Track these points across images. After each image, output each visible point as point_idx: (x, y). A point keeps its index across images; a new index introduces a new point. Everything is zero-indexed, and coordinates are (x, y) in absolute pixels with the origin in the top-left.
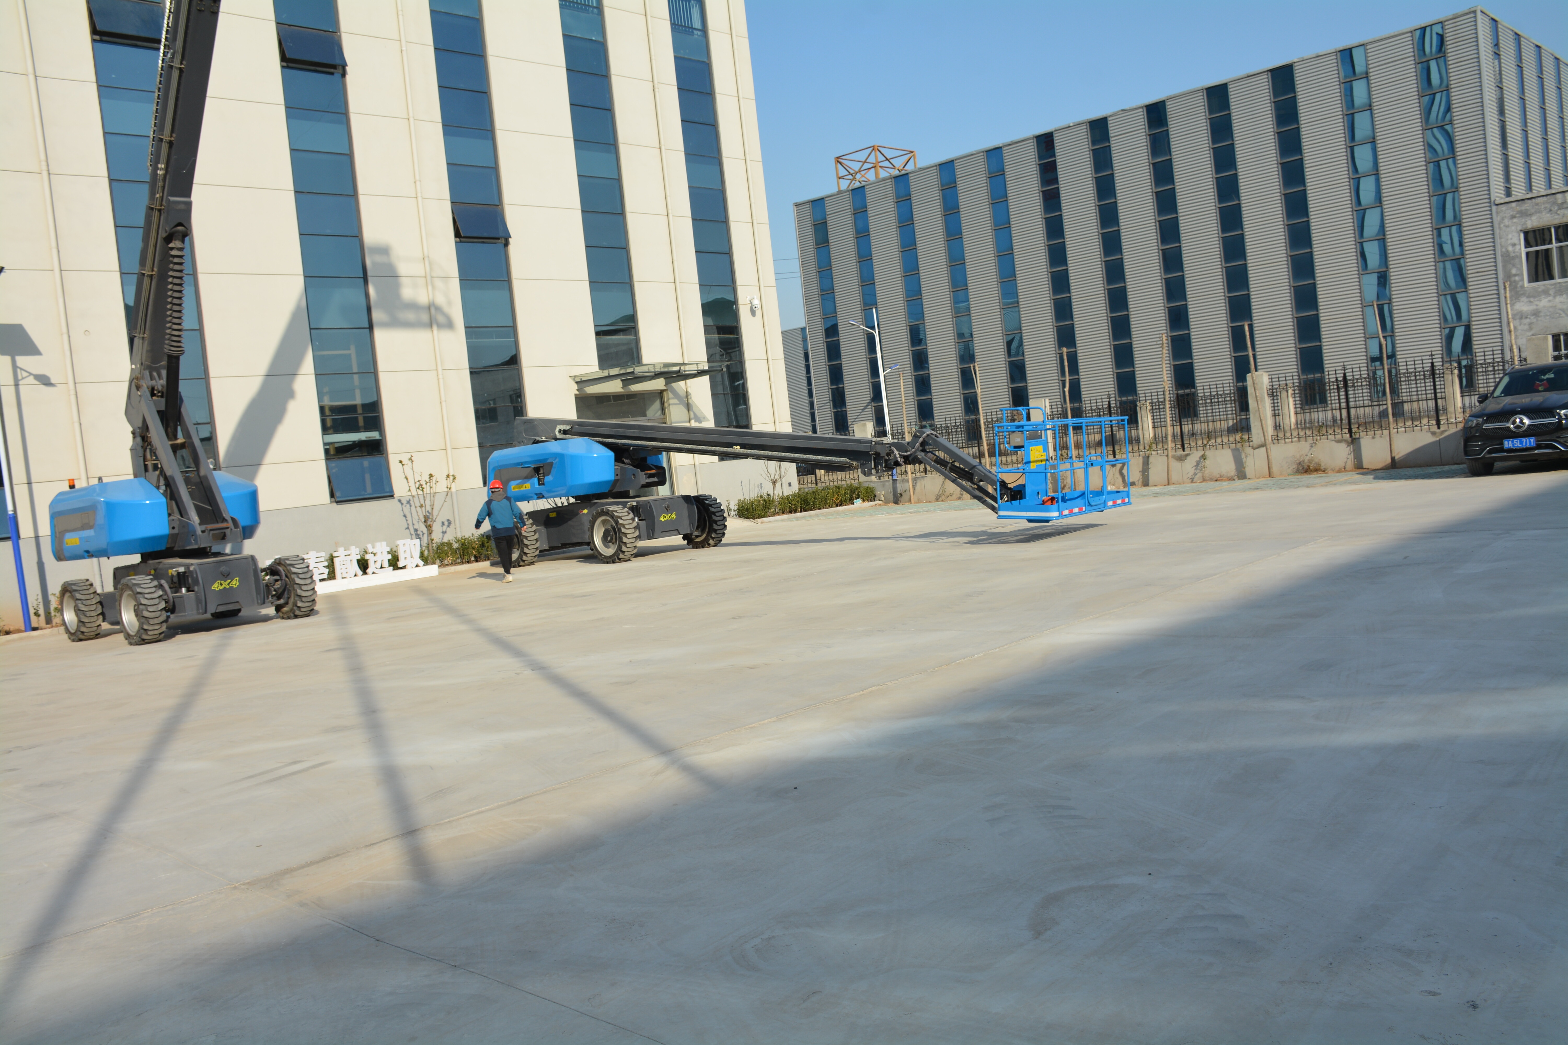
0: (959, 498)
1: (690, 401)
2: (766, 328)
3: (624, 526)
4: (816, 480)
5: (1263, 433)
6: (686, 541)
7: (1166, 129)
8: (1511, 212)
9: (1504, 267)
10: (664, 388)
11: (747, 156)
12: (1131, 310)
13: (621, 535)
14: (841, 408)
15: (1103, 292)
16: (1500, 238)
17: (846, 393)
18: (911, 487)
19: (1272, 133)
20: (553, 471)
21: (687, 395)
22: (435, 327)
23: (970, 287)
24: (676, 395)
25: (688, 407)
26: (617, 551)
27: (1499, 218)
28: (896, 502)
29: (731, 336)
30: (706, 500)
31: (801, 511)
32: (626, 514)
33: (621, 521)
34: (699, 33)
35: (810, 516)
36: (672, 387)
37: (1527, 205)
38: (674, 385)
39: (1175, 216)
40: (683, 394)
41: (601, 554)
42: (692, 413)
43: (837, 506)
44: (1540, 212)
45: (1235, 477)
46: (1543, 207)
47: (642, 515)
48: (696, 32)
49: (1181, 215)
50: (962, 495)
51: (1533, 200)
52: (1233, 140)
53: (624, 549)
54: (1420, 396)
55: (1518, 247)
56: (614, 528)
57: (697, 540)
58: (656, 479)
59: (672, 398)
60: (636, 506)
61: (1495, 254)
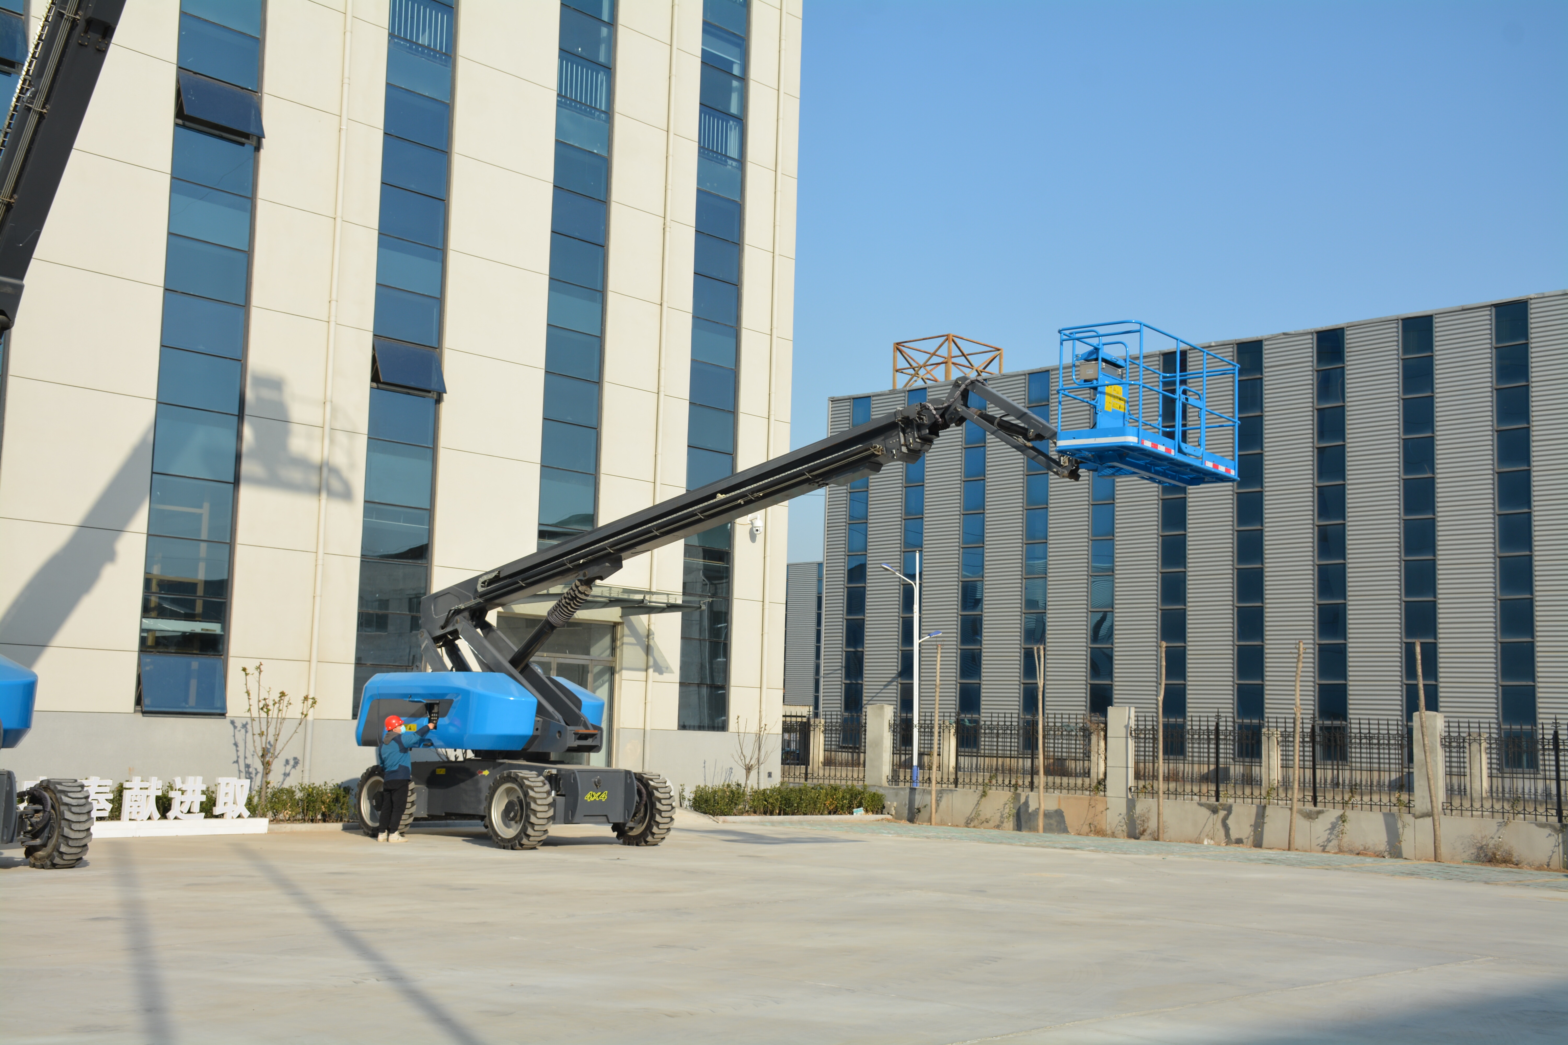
0: (998, 827)
1: (651, 643)
2: (768, 559)
3: (534, 800)
4: (806, 774)
5: (1431, 797)
6: (616, 833)
7: (1341, 365)
10: (620, 620)
11: (774, 331)
12: (1267, 601)
13: (529, 812)
14: (856, 680)
15: (1231, 572)
17: (865, 660)
18: (934, 801)
20: (452, 711)
21: (649, 634)
22: (324, 495)
23: (1051, 540)
24: (634, 632)
25: (648, 650)
26: (519, 833)
28: (911, 820)
29: (719, 563)
30: (651, 780)
31: (779, 814)
32: (541, 784)
33: (531, 793)
34: (734, 164)
35: (791, 823)
36: (630, 621)
38: (633, 618)
39: (1342, 482)
40: (643, 631)
41: (497, 835)
42: (651, 659)
43: (830, 813)
45: (1386, 854)
47: (562, 789)
48: (730, 162)
49: (1349, 482)
50: (1002, 822)
52: (1433, 392)
53: (530, 831)
56: (521, 802)
57: (631, 834)
58: (589, 742)
59: (628, 636)
60: (556, 775)
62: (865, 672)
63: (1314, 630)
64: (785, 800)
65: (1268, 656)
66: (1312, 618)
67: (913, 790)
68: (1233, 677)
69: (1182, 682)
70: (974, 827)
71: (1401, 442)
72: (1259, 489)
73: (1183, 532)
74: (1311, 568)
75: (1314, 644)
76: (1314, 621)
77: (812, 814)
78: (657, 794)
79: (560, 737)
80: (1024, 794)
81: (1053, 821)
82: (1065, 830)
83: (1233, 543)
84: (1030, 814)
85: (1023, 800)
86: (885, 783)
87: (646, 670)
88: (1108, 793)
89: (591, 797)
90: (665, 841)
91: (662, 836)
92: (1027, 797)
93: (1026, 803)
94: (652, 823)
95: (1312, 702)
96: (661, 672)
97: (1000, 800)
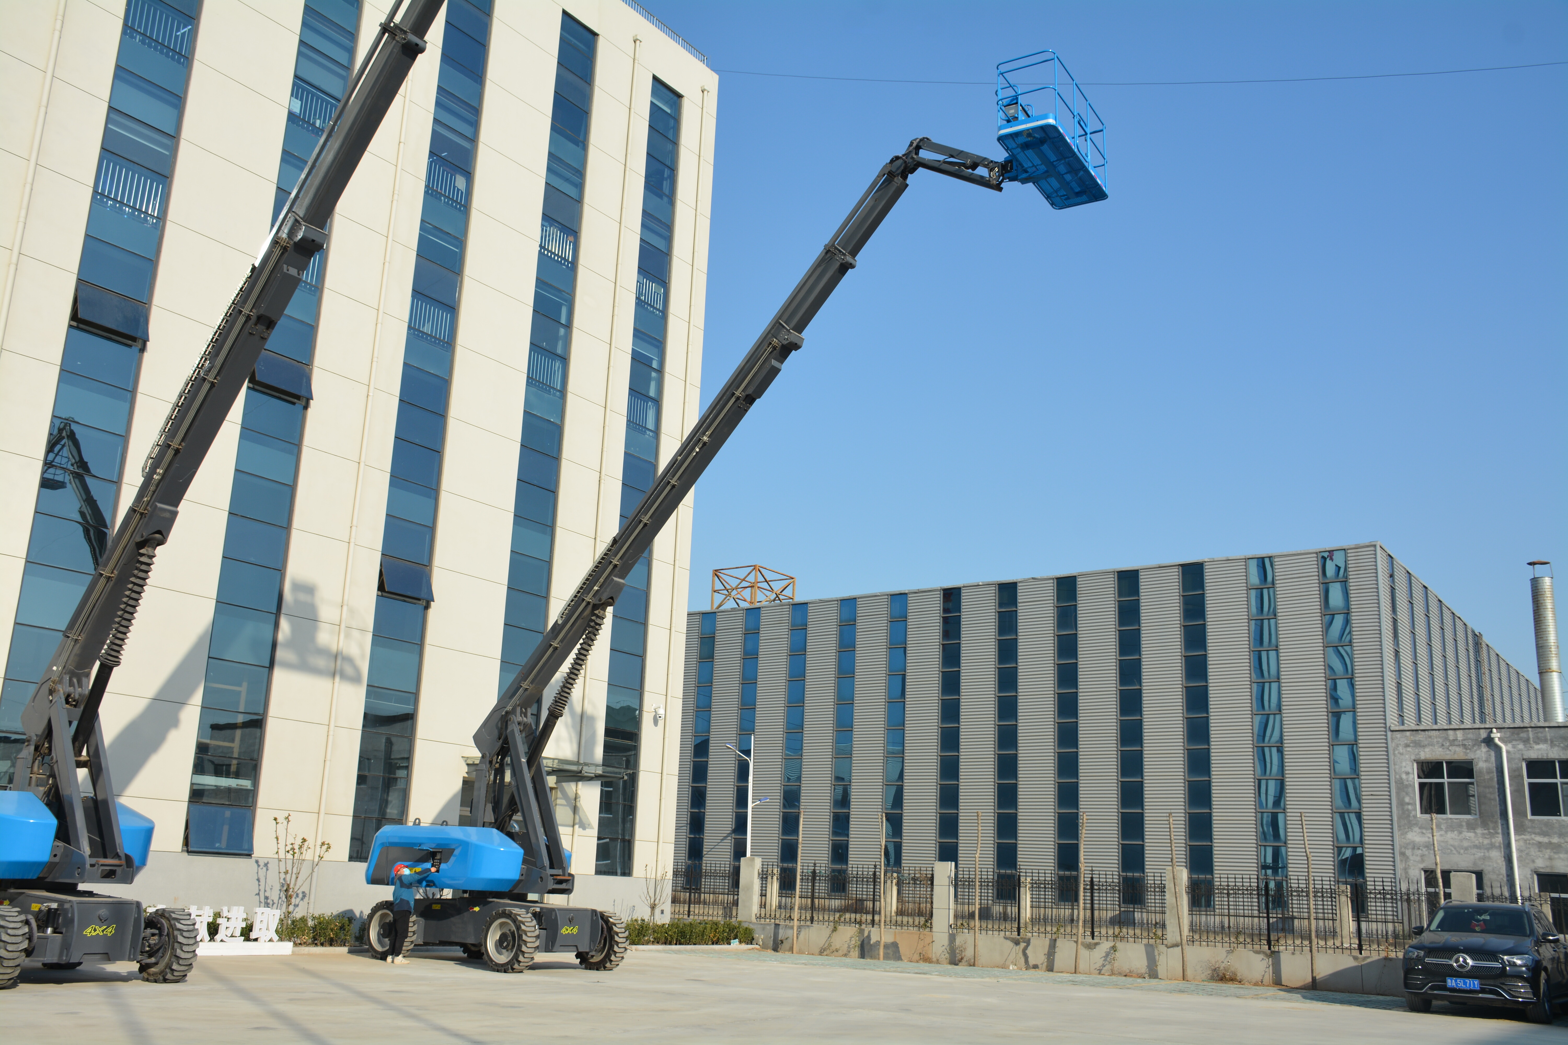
0: (845, 955)
1: (578, 804)
2: (666, 740)
3: (525, 932)
4: (689, 911)
5: (1179, 931)
6: (579, 960)
7: (1074, 604)
8: (1404, 741)
9: (1398, 793)
10: (555, 786)
11: (677, 562)
12: (1020, 779)
13: (521, 943)
14: (699, 835)
15: (993, 756)
16: (1395, 765)
17: (706, 819)
18: (795, 935)
20: (452, 859)
21: (576, 797)
23: (856, 729)
24: (565, 796)
25: (575, 809)
26: (512, 959)
27: (1394, 745)
28: (775, 949)
29: (629, 742)
30: (611, 917)
31: (676, 944)
32: (530, 920)
33: (523, 927)
34: (651, 434)
35: (685, 951)
36: (563, 787)
37: (1420, 736)
38: (564, 784)
39: (1075, 691)
40: (571, 795)
41: (492, 960)
42: (577, 818)
43: (713, 944)
44: (1432, 745)
45: (1146, 976)
46: (1435, 740)
47: (544, 924)
48: (648, 432)
49: (1080, 691)
50: (849, 952)
51: (1427, 732)
52: (1140, 626)
53: (521, 958)
54: (1326, 915)
55: (1411, 776)
56: (513, 934)
57: (591, 961)
58: (563, 886)
59: (561, 798)
60: (539, 912)
61: (1389, 779)
62: (705, 828)
63: (1054, 802)
64: (681, 932)
65: (1020, 821)
66: (1053, 793)
67: (777, 925)
68: (994, 837)
69: (956, 841)
70: (827, 955)
71: (1118, 662)
72: (1014, 694)
73: (957, 725)
74: (1053, 754)
75: (1054, 813)
76: (1054, 795)
77: (700, 944)
78: (615, 929)
79: (542, 881)
80: (867, 929)
81: (890, 951)
82: (900, 958)
83: (995, 735)
84: (871, 945)
85: (866, 934)
86: (754, 919)
87: (573, 826)
88: (934, 929)
89: (565, 930)
90: (619, 967)
91: (617, 963)
92: (869, 932)
93: (869, 936)
94: (611, 952)
95: (1053, 857)
96: (584, 829)
97: (847, 934)
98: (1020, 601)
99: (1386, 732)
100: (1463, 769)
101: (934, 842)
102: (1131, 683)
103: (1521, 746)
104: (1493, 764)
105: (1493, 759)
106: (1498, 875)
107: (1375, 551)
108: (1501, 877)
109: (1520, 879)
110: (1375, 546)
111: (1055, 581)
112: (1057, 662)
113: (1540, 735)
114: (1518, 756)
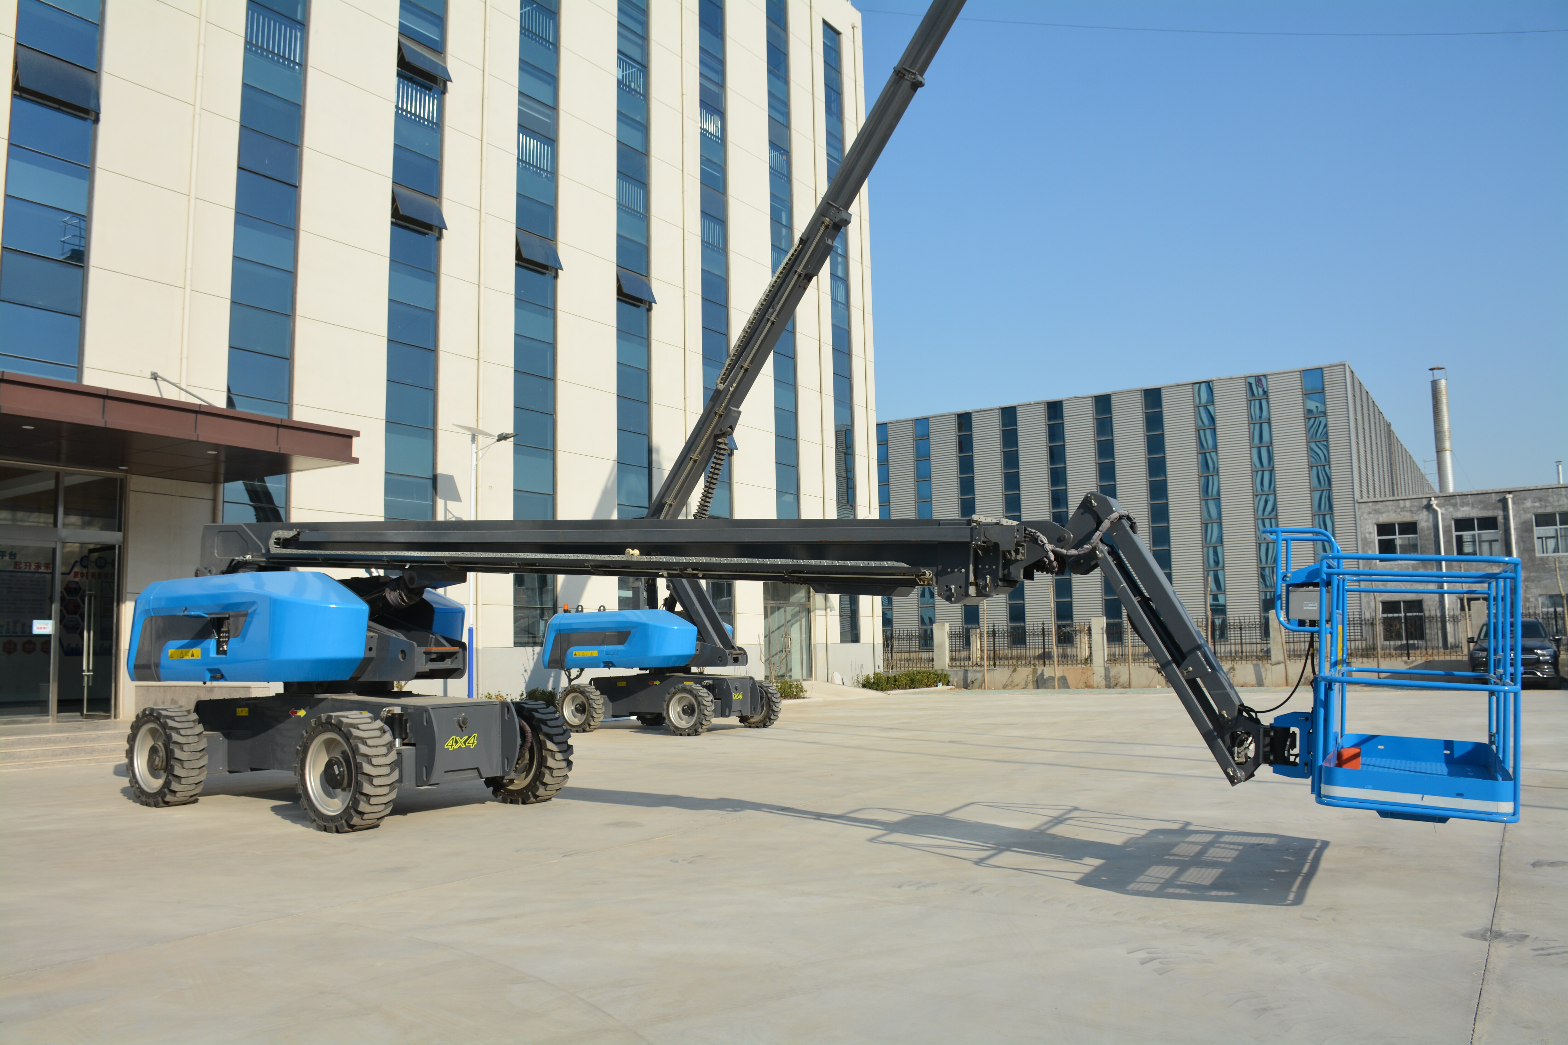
0: (1025, 688)
7: (1110, 416)
8: (1368, 510)
9: (1363, 548)
16: (1361, 527)
19: (1194, 430)
27: (1360, 513)
28: (967, 688)
34: (844, 305)
37: (1379, 506)
39: (1113, 483)
42: (829, 603)
43: (928, 687)
44: (1388, 512)
46: (1390, 508)
48: (841, 305)
49: (1118, 483)
50: (1027, 685)
51: (1384, 503)
52: (1163, 431)
55: (1373, 535)
61: (1356, 538)
67: (965, 671)
70: (1009, 689)
71: (1147, 460)
80: (1039, 669)
81: (1060, 683)
82: (1068, 687)
84: (1045, 680)
85: (1039, 672)
86: (947, 668)
87: (826, 610)
88: (1094, 665)
92: (1043, 671)
93: (1042, 674)
96: (833, 610)
97: (1024, 673)
98: (1065, 415)
99: (1354, 503)
100: (1409, 528)
101: (1005, 604)
102: (1158, 475)
103: (1451, 509)
104: (1430, 524)
105: (1431, 520)
106: (1434, 601)
107: (1345, 368)
108: (1435, 603)
109: (1449, 604)
110: (1344, 365)
111: (1094, 398)
112: (1098, 462)
113: (1464, 500)
114: (1449, 516)
